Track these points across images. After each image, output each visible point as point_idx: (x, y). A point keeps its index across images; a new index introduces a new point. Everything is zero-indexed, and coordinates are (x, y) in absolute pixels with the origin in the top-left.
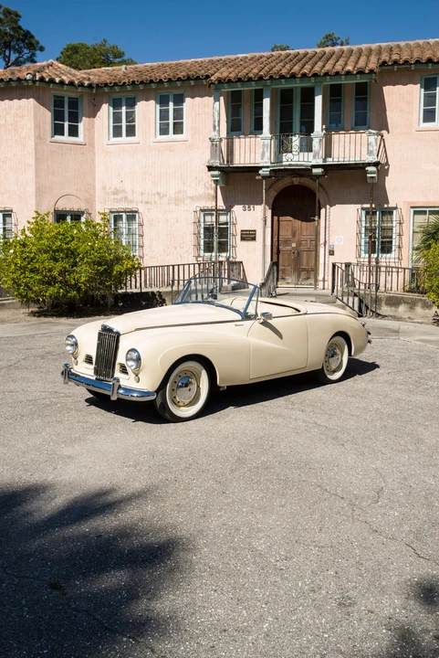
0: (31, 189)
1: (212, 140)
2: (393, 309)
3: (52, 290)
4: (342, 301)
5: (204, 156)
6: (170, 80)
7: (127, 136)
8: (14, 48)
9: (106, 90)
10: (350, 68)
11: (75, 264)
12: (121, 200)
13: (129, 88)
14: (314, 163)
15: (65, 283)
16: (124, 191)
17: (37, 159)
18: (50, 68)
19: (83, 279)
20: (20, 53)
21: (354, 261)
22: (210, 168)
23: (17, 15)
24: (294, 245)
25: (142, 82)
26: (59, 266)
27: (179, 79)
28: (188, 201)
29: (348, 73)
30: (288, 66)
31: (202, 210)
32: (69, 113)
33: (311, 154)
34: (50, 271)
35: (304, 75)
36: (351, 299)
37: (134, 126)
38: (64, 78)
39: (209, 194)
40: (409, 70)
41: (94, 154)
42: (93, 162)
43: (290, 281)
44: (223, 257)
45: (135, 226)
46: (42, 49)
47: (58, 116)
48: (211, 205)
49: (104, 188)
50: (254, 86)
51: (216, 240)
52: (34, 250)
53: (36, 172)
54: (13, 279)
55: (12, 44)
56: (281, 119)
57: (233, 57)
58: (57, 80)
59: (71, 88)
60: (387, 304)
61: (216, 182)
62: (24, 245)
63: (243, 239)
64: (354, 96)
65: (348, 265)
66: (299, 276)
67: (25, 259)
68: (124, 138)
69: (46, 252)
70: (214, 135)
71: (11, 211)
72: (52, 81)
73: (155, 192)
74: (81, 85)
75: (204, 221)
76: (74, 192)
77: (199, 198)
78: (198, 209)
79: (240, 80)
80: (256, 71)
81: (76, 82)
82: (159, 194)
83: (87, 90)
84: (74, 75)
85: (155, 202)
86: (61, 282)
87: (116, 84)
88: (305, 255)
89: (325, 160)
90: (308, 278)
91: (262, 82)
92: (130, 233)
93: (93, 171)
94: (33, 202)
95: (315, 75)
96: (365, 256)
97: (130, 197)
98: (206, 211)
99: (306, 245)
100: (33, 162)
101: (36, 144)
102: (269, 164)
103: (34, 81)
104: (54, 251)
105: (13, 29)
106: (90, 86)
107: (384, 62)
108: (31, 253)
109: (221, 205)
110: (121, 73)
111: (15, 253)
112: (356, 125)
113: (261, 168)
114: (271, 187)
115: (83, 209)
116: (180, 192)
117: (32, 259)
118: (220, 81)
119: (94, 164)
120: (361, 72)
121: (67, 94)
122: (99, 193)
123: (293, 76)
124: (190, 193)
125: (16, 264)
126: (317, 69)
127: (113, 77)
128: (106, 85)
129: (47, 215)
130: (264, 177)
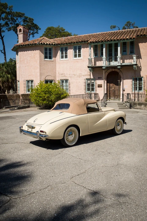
0: (39, 74)
1: (89, 59)
2: (140, 106)
3: (45, 102)
4: (125, 104)
5: (87, 64)
6: (77, 42)
7: (65, 58)
8: (32, 29)
9: (59, 45)
10: (128, 37)
11: (51, 95)
12: (63, 76)
13: (65, 45)
14: (118, 65)
15: (48, 100)
16: (64, 74)
17: (40, 66)
18: (44, 39)
19: (53, 99)
20: (33, 31)
21: (131, 93)
22: (88, 67)
23: (33, 20)
24: (113, 88)
25: (69, 43)
26: (47, 95)
27: (80, 42)
28: (82, 76)
29: (127, 39)
30: (110, 37)
31: (86, 79)
32: (49, 52)
33: (117, 62)
34: (44, 97)
35: (115, 40)
36: (127, 103)
37: (67, 55)
38: (47, 42)
39: (88, 74)
40: (146, 37)
41: (56, 63)
42: (55, 66)
43: (112, 99)
44: (93, 92)
45: (68, 84)
46: (40, 29)
47: (46, 53)
48: (89, 77)
49: (59, 73)
50: (100, 43)
51: (91, 87)
52: (40, 91)
53: (40, 69)
54: (35, 99)
55: (31, 28)
56: (109, 52)
57: (96, 34)
58: (46, 43)
59: (49, 45)
60: (138, 105)
61: (90, 71)
62: (37, 90)
63: (98, 87)
64: (130, 45)
65: (128, 94)
66: (115, 97)
67: (38, 94)
68: (64, 59)
69: (43, 92)
70: (89, 58)
71: (33, 80)
72: (44, 44)
73: (73, 74)
74: (52, 44)
75: (87, 82)
76: (50, 75)
77: (86, 75)
78: (85, 79)
79: (96, 42)
80: (101, 39)
81: (51, 44)
82: (74, 74)
83: (54, 46)
84: (50, 41)
85: (73, 77)
86: (47, 100)
87: (62, 44)
88: (116, 92)
89: (121, 64)
90: (117, 98)
91: (102, 42)
92: (66, 86)
93: (56, 69)
94: (39, 77)
95: (118, 40)
96: (134, 91)
97: (66, 76)
98: (88, 79)
99: (117, 88)
100: (39, 66)
101: (40, 62)
102: (105, 66)
103: (39, 44)
104: (45, 92)
105: (32, 24)
106: (55, 44)
107: (138, 35)
108: (39, 92)
109: (92, 77)
110: (63, 40)
111: (35, 92)
112: (131, 53)
113: (103, 67)
114: (106, 72)
115: (53, 79)
116: (80, 74)
117: (40, 94)
118: (91, 42)
119: (56, 66)
120: (131, 39)
121: (48, 47)
122: (57, 75)
123: (111, 40)
124: (83, 74)
125: (35, 95)
126: (118, 38)
127: (61, 42)
128: (59, 44)
129: (43, 81)
130: (104, 69)
